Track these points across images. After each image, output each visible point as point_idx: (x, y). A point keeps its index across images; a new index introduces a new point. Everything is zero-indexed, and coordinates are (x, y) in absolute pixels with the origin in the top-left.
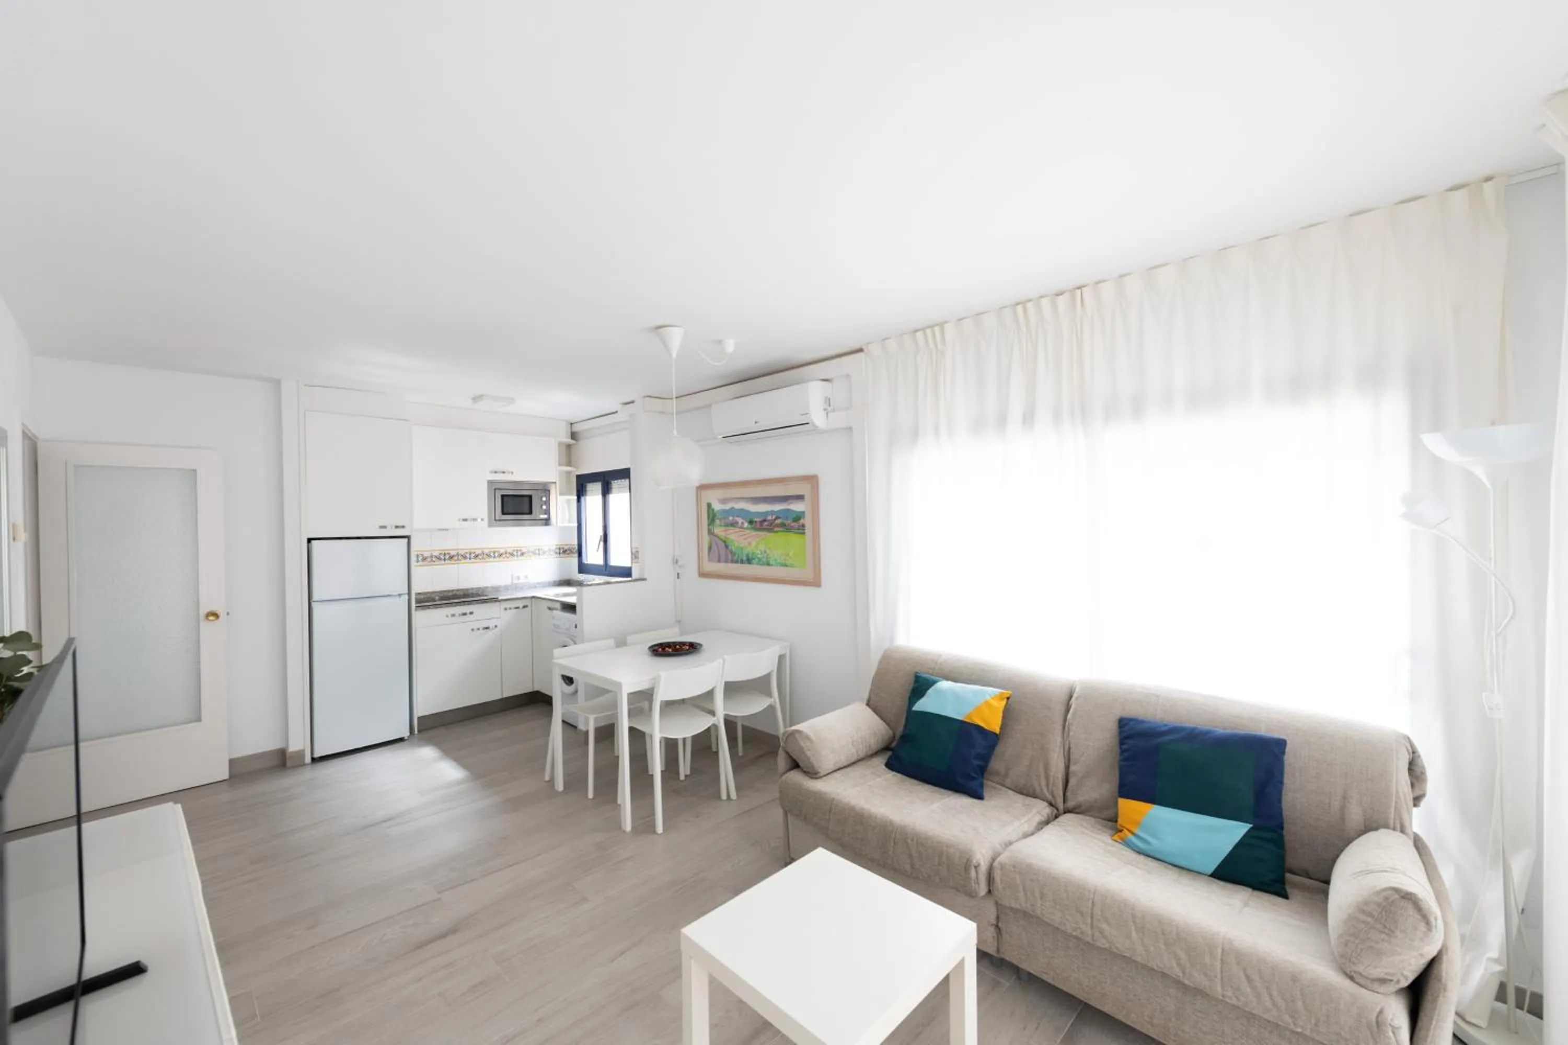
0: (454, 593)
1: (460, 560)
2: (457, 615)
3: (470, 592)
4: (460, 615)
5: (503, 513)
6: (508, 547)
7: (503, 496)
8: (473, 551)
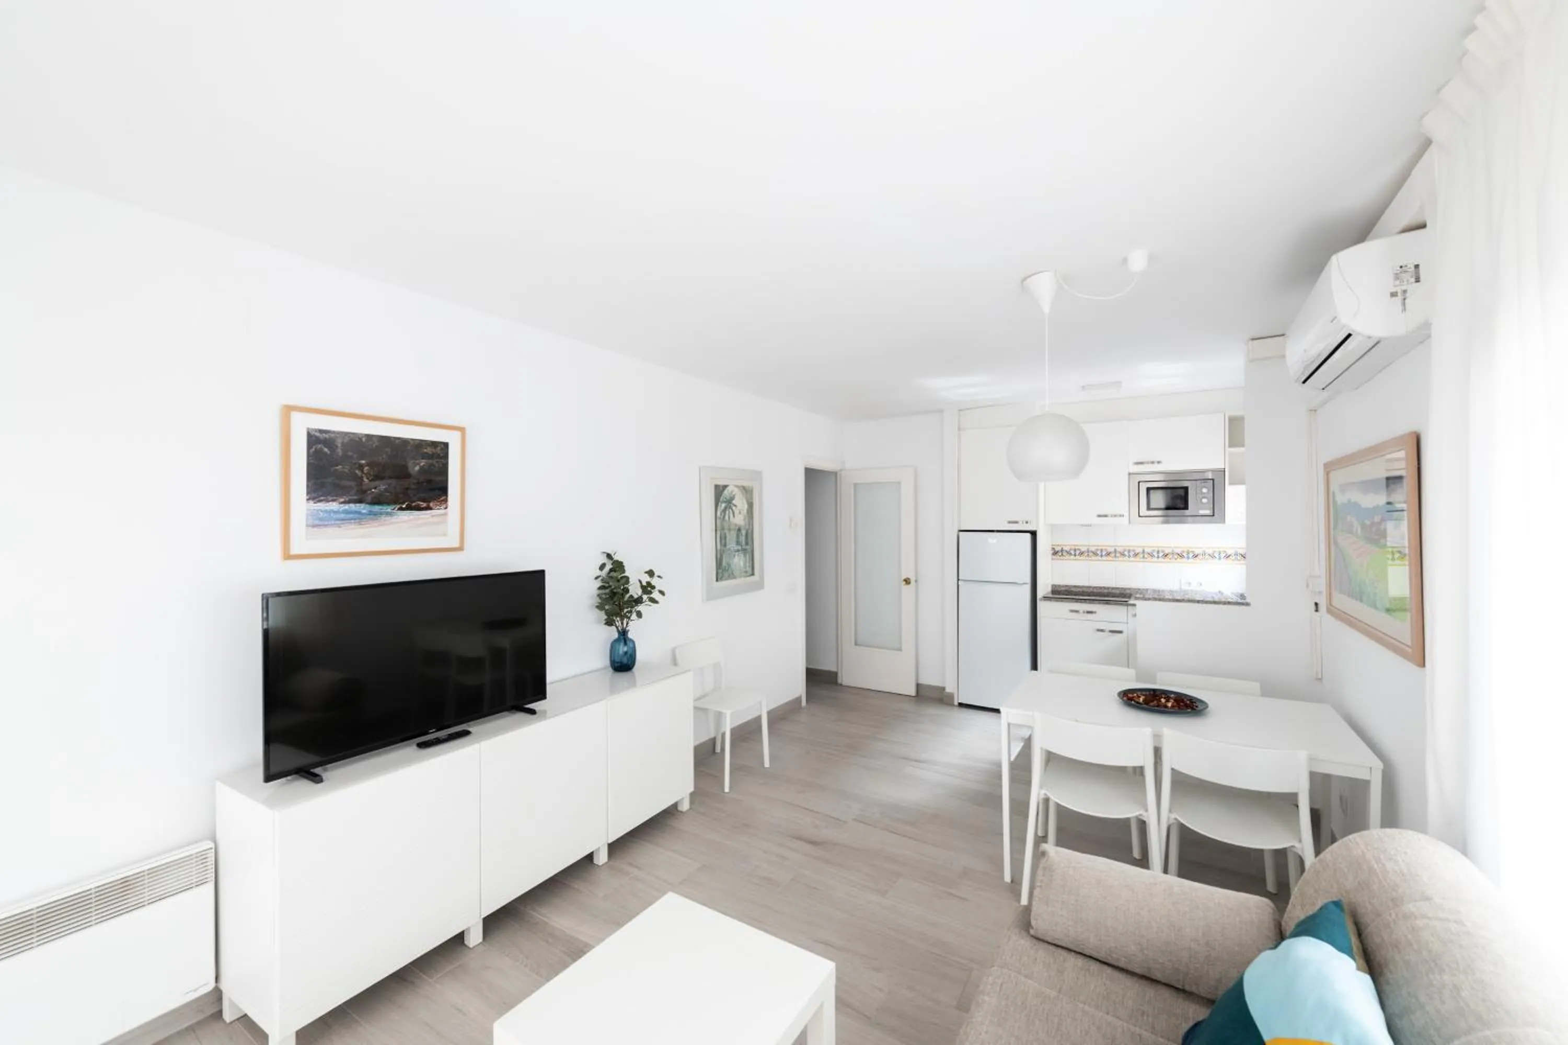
0: (1110, 590)
1: (1118, 557)
2: (1081, 611)
3: (1128, 592)
4: (1084, 612)
5: (1149, 508)
6: (1175, 547)
7: (1149, 489)
8: (1132, 549)
